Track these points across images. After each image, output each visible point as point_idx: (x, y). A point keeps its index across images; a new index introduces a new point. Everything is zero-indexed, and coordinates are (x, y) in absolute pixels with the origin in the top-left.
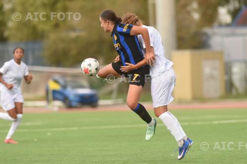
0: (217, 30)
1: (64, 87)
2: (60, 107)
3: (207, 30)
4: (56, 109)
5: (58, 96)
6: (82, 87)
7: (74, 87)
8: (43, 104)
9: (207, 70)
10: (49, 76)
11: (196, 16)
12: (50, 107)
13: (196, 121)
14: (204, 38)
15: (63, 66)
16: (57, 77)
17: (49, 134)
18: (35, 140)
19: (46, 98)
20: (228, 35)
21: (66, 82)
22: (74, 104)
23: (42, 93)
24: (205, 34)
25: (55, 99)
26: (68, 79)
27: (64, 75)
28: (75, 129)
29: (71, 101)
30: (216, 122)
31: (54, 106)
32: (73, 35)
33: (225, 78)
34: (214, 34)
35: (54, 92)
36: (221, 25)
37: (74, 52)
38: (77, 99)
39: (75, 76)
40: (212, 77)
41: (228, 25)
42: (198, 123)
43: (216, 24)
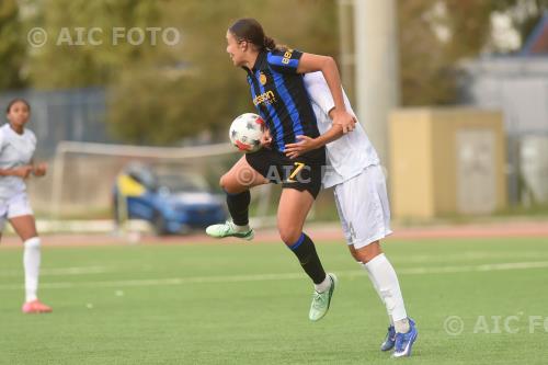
0: (488, 64)
1: (153, 190)
2: (143, 235)
3: (467, 64)
4: (134, 238)
5: (140, 209)
6: (191, 189)
7: (174, 190)
8: (106, 226)
9: (467, 153)
10: (119, 165)
11: (443, 34)
12: (122, 233)
13: (443, 264)
14: (460, 82)
15: (150, 143)
16: (137, 168)
17: (119, 293)
18: (89, 306)
19: (114, 215)
20: (512, 76)
21: (156, 178)
22: (175, 226)
23: (103, 202)
24: (463, 73)
25: (132, 215)
26: (162, 172)
27: (152, 164)
28: (176, 281)
29: (167, 221)
30: (486, 268)
31: (130, 232)
32: (172, 74)
33: (507, 169)
34: (483, 72)
35: (131, 200)
36: (497, 54)
37: (174, 111)
38: (181, 216)
39: (175, 165)
40: (477, 167)
41: (512, 54)
42: (448, 269)
43: (486, 51)
